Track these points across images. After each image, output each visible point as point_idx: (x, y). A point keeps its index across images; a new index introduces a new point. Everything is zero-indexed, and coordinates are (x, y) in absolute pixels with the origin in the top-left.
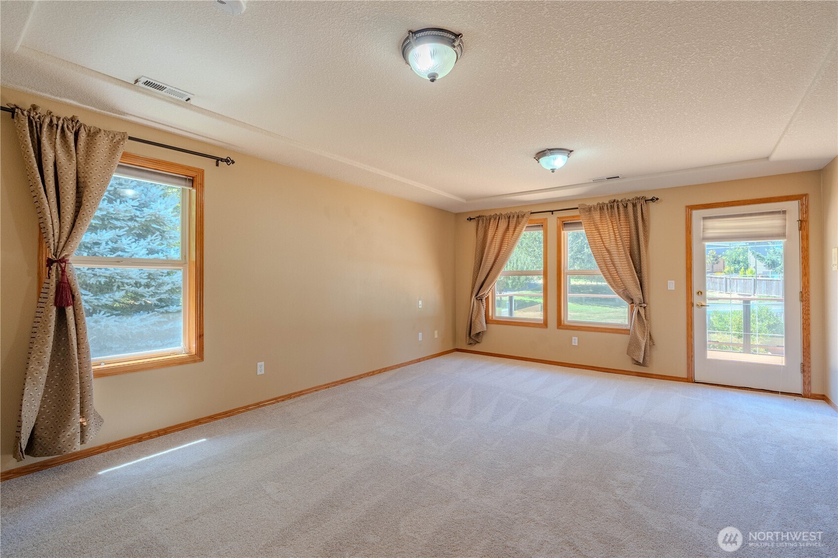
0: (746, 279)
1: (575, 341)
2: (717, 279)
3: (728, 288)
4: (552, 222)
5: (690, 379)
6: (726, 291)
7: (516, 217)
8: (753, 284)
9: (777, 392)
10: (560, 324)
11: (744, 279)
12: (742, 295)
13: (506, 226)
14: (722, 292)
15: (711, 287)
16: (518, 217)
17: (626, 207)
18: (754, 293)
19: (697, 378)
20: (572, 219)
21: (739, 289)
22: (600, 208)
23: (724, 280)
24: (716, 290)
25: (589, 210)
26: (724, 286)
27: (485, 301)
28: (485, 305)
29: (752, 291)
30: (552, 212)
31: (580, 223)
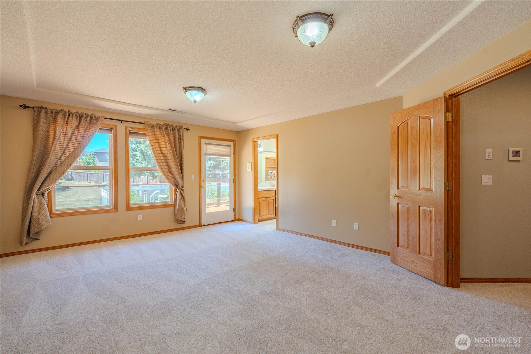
0: (99, 174)
1: (140, 218)
2: (82, 174)
3: (89, 179)
4: (121, 129)
5: (201, 225)
6: (88, 181)
7: (89, 118)
8: (103, 177)
9: (229, 221)
10: (128, 207)
11: (98, 174)
12: (96, 183)
13: (77, 124)
14: (85, 181)
15: (78, 179)
16: (91, 118)
17: (174, 130)
18: (103, 182)
19: (203, 224)
20: (138, 130)
21: (95, 179)
22: (159, 128)
23: (86, 174)
24: (81, 180)
25: (152, 127)
26: (86, 178)
27: (46, 195)
28: (47, 199)
29: (102, 181)
30: (122, 121)
31: (145, 135)
